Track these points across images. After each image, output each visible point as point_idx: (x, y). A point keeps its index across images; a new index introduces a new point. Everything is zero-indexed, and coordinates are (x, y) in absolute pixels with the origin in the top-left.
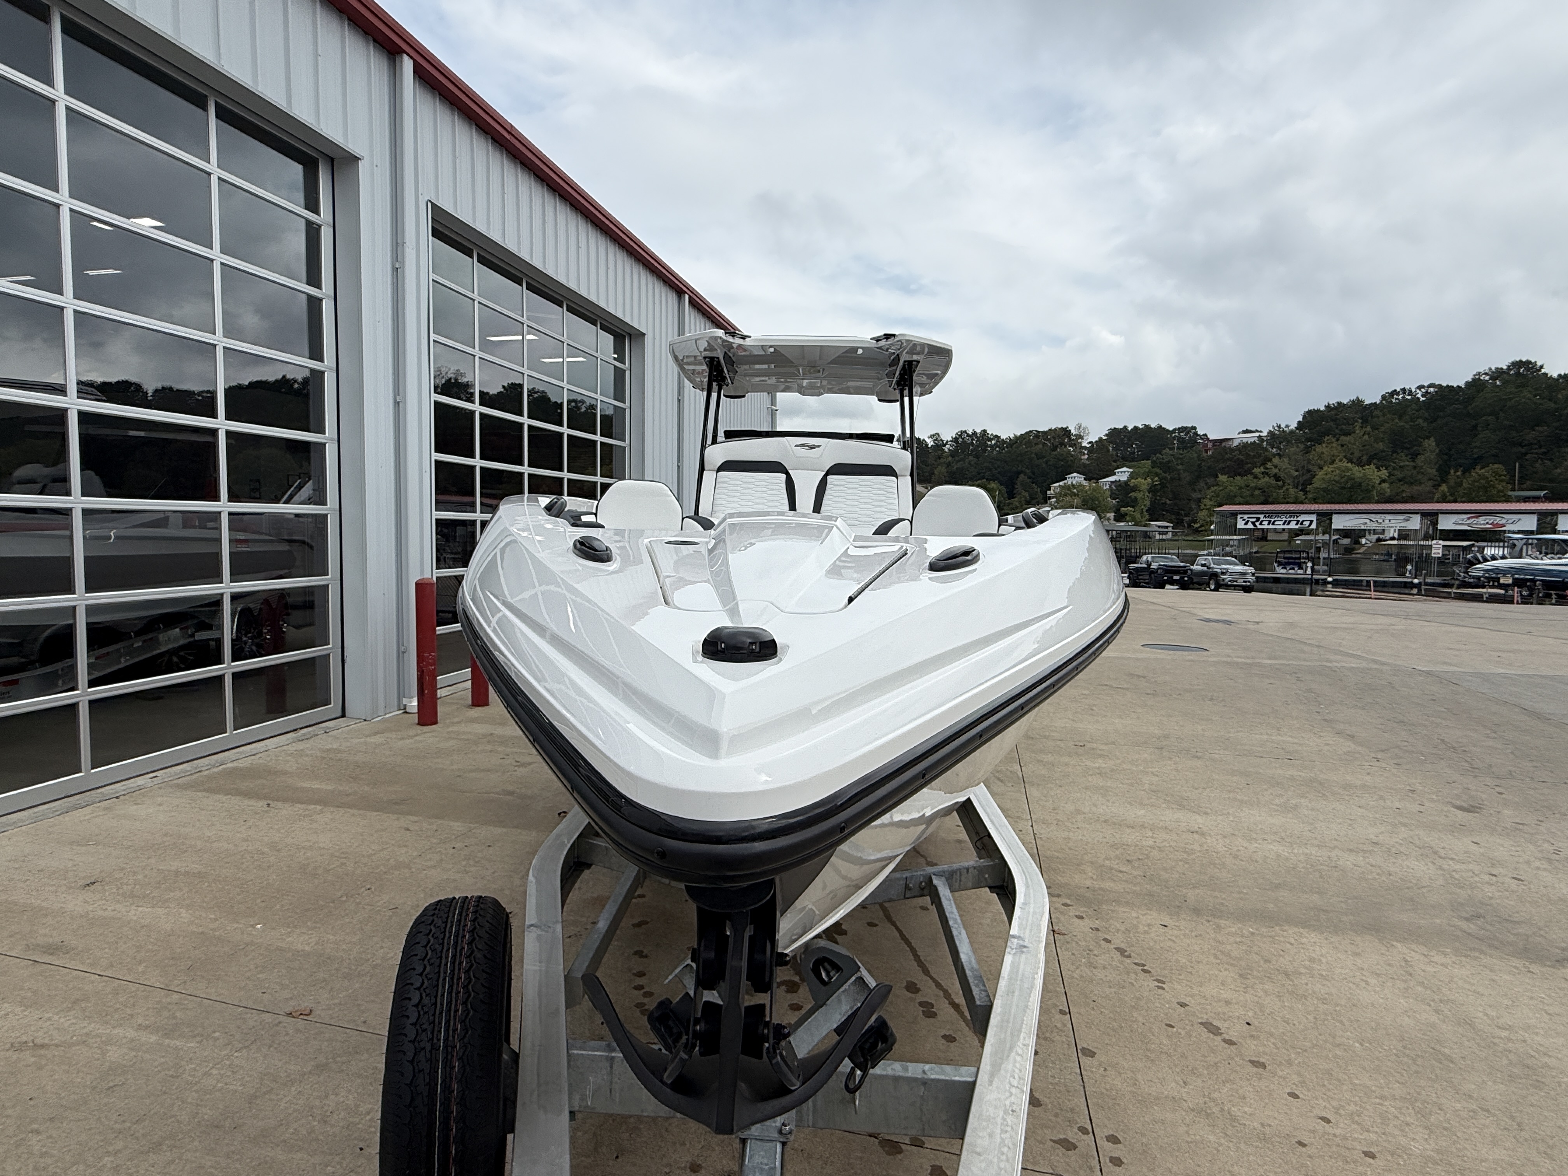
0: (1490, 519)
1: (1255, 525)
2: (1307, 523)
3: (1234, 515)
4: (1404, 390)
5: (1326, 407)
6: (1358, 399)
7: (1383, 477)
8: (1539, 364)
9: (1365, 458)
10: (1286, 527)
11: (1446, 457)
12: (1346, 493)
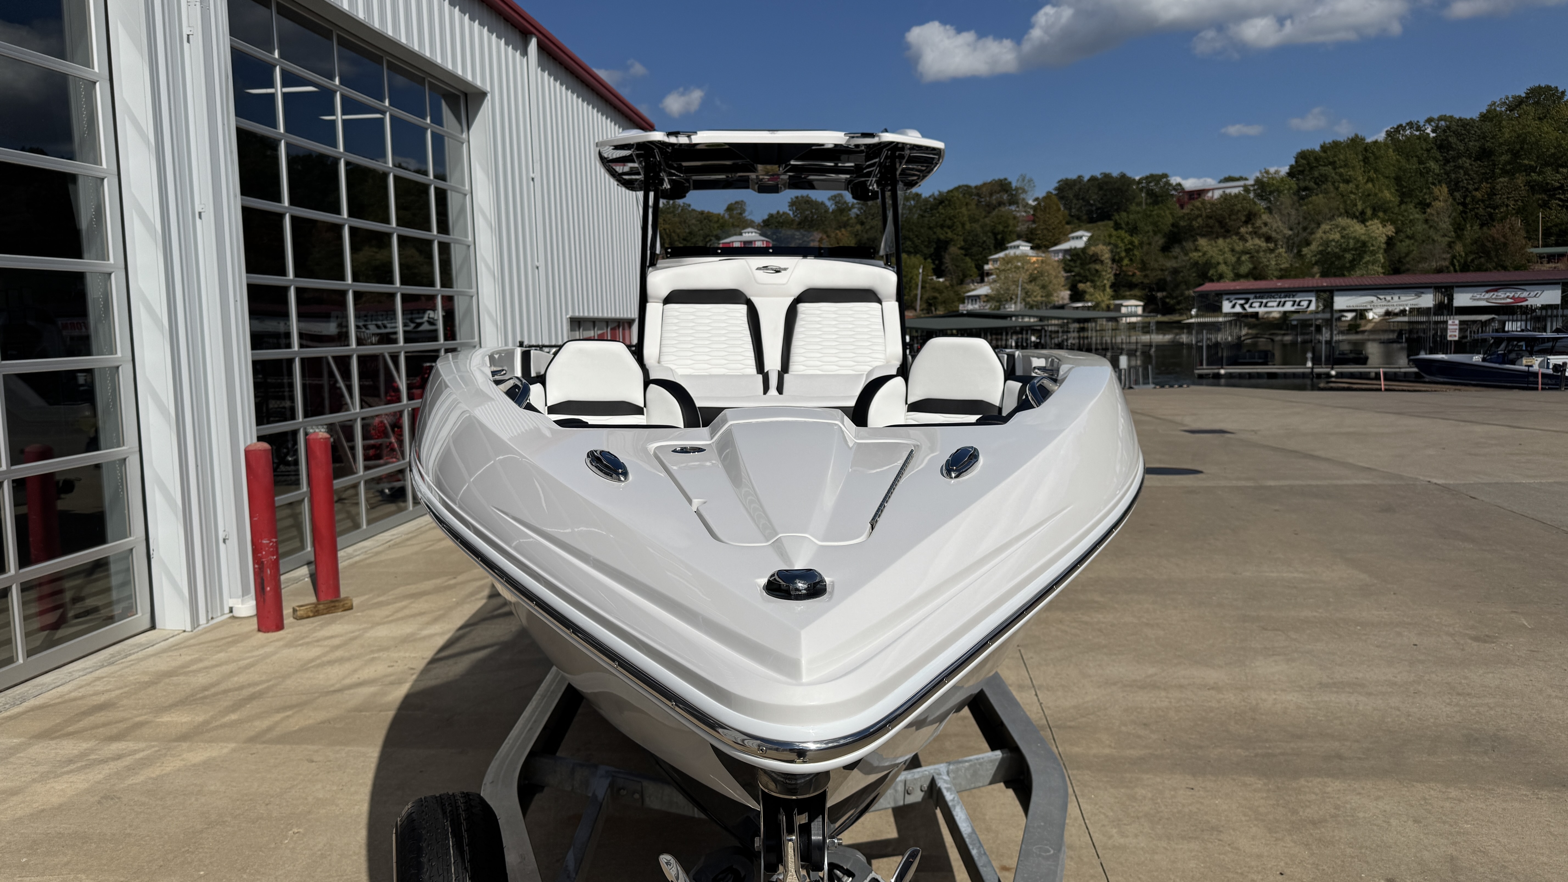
1: (1244, 309)
2: (1305, 304)
3: (1219, 297)
4: (1411, 123)
5: (1322, 147)
6: (1358, 135)
7: (1391, 233)
10: (1280, 309)
11: (1461, 208)
12: (1348, 256)
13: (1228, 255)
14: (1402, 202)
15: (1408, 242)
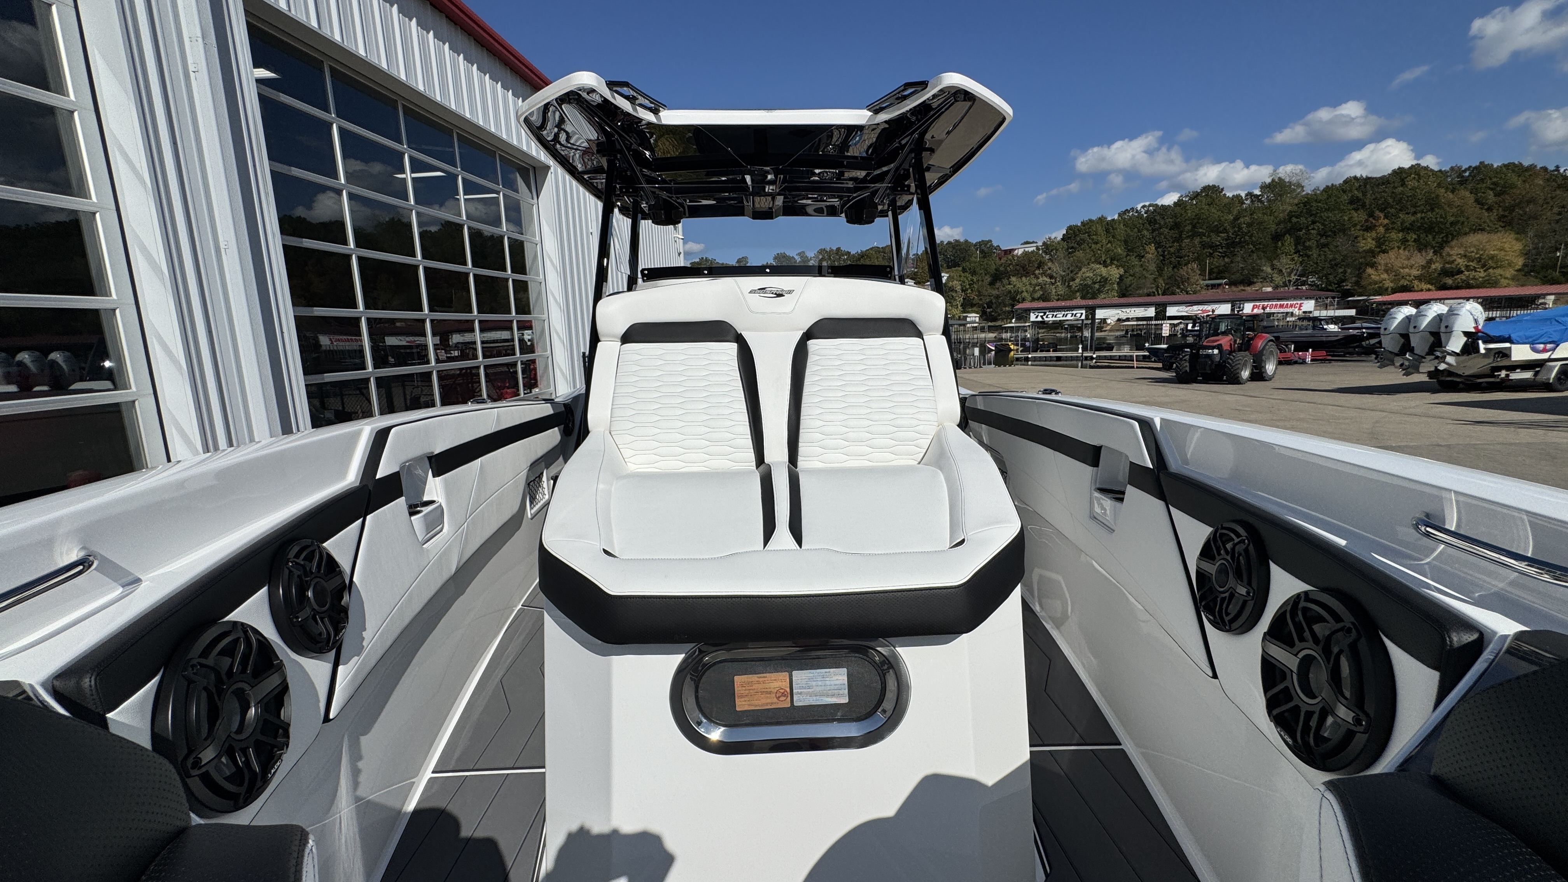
0: (1201, 307)
1: (1043, 318)
2: (1079, 315)
3: (1028, 311)
4: (1133, 209)
5: (1082, 223)
6: (1102, 216)
7: (1121, 273)
8: (1221, 187)
9: (1108, 261)
10: (1064, 318)
11: (1162, 258)
12: (1097, 286)
13: (1028, 287)
14: (1128, 255)
15: (1131, 278)
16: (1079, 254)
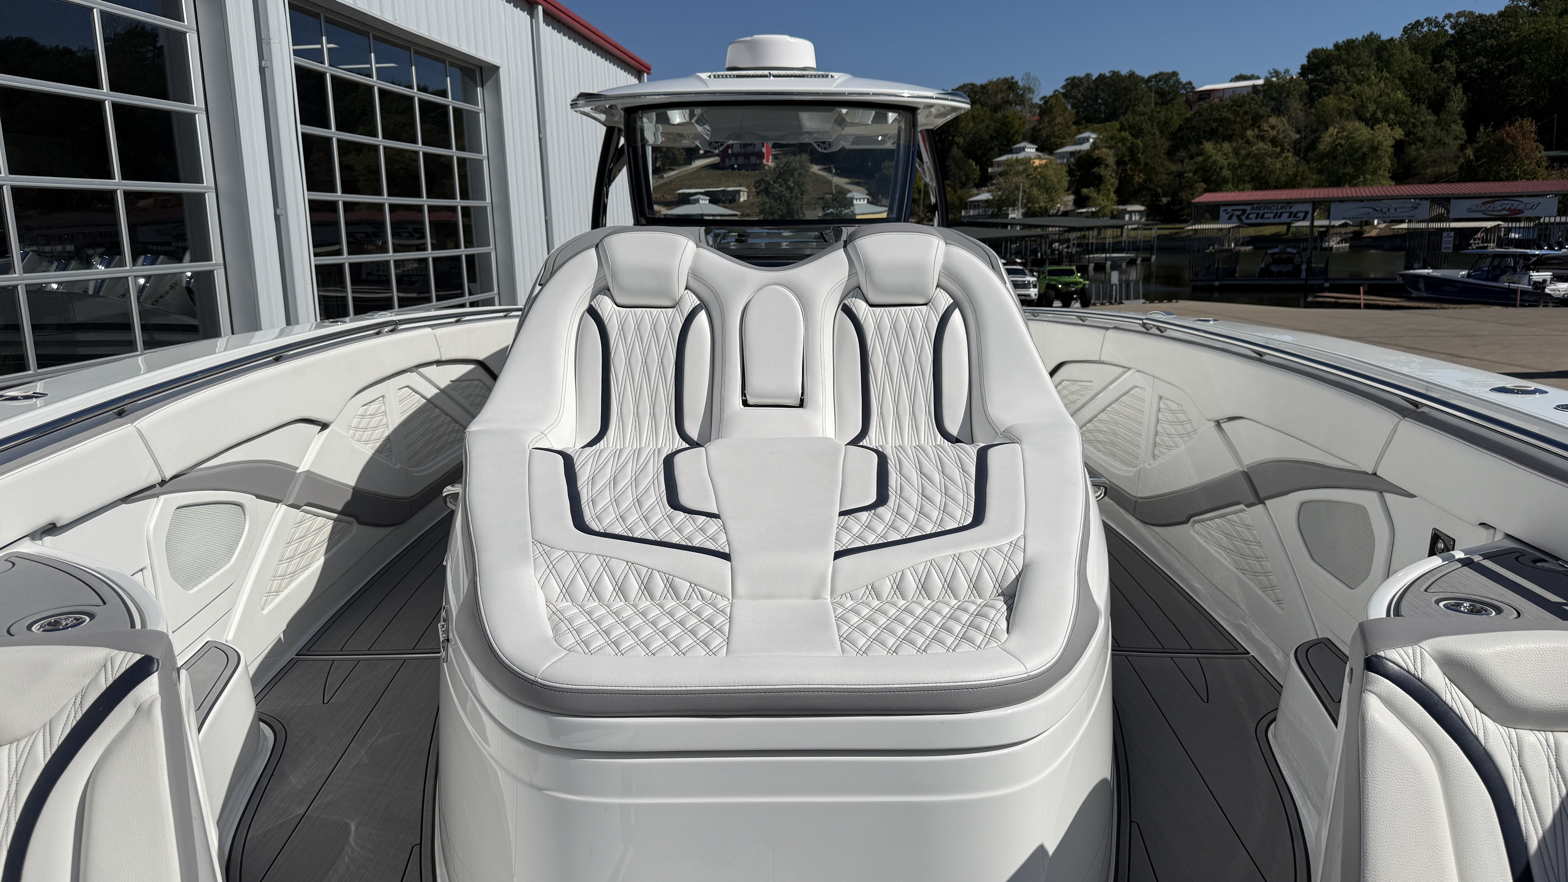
1: (1241, 220)
2: (1301, 215)
3: (1217, 206)
4: (1429, 20)
5: (1336, 45)
6: (1372, 33)
7: (1400, 137)
9: (1379, 115)
10: (1277, 220)
11: (1474, 109)
13: (1232, 159)
14: (1413, 104)
15: (1417, 145)
16: (1330, 101)
